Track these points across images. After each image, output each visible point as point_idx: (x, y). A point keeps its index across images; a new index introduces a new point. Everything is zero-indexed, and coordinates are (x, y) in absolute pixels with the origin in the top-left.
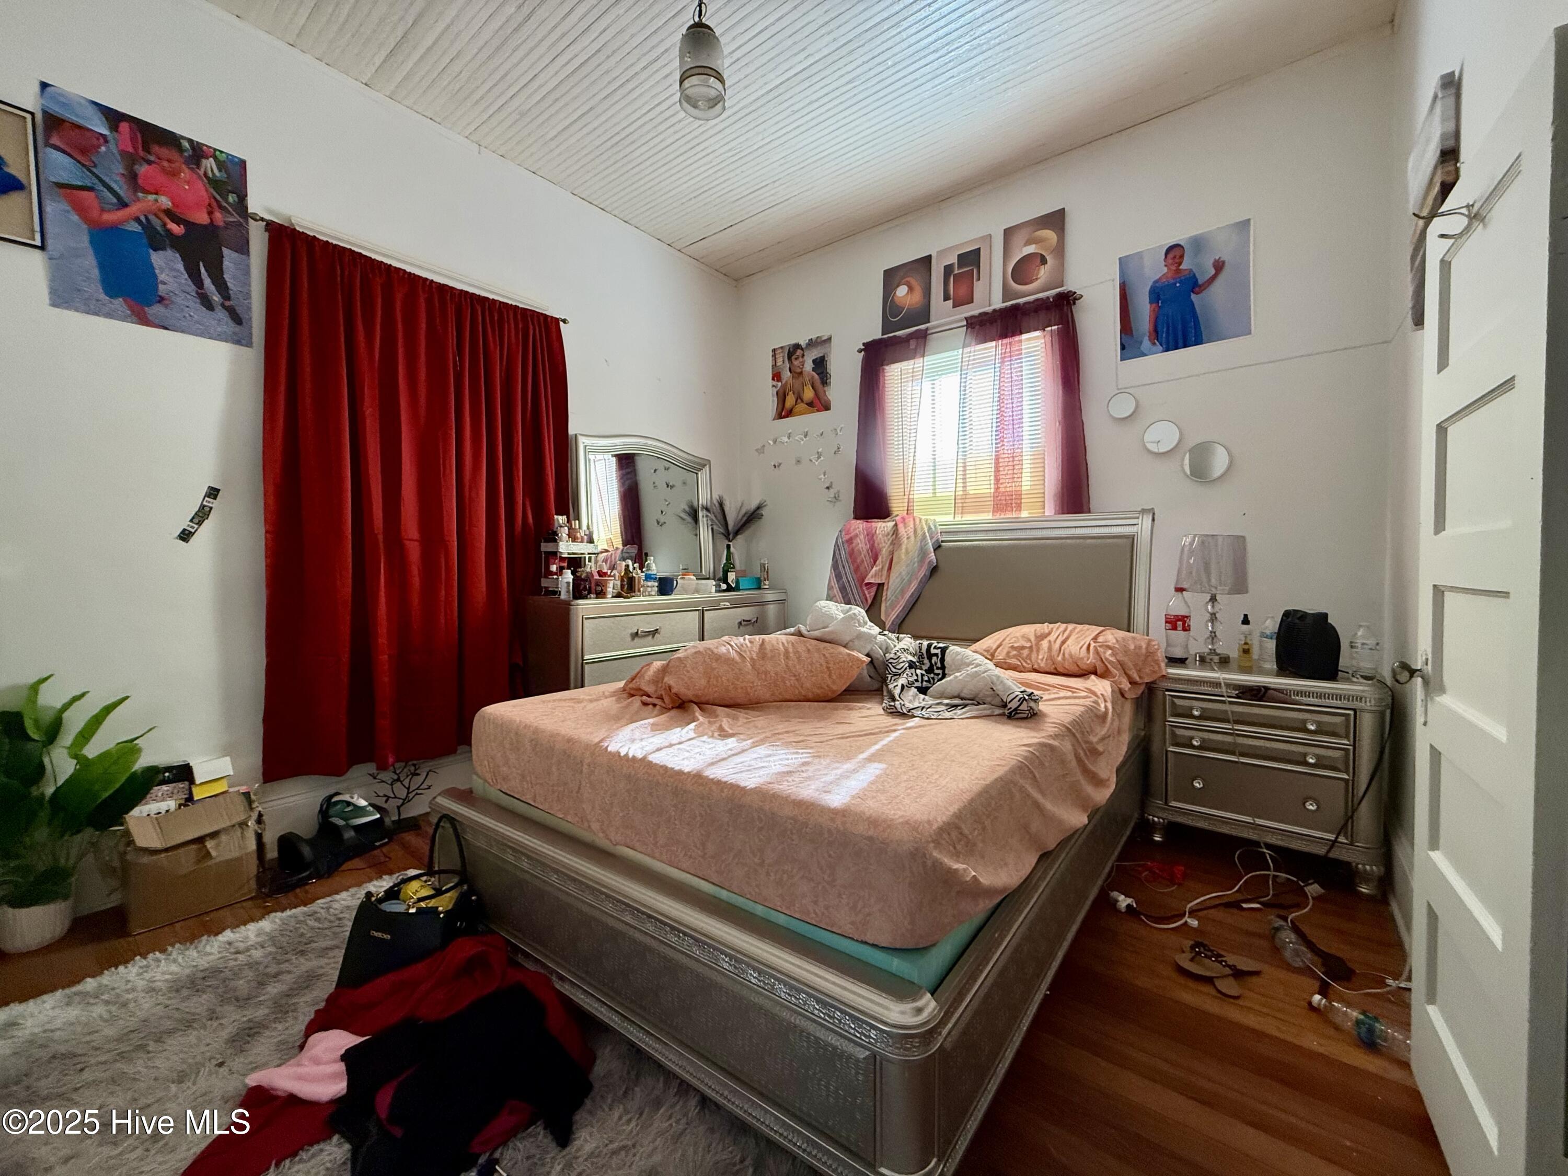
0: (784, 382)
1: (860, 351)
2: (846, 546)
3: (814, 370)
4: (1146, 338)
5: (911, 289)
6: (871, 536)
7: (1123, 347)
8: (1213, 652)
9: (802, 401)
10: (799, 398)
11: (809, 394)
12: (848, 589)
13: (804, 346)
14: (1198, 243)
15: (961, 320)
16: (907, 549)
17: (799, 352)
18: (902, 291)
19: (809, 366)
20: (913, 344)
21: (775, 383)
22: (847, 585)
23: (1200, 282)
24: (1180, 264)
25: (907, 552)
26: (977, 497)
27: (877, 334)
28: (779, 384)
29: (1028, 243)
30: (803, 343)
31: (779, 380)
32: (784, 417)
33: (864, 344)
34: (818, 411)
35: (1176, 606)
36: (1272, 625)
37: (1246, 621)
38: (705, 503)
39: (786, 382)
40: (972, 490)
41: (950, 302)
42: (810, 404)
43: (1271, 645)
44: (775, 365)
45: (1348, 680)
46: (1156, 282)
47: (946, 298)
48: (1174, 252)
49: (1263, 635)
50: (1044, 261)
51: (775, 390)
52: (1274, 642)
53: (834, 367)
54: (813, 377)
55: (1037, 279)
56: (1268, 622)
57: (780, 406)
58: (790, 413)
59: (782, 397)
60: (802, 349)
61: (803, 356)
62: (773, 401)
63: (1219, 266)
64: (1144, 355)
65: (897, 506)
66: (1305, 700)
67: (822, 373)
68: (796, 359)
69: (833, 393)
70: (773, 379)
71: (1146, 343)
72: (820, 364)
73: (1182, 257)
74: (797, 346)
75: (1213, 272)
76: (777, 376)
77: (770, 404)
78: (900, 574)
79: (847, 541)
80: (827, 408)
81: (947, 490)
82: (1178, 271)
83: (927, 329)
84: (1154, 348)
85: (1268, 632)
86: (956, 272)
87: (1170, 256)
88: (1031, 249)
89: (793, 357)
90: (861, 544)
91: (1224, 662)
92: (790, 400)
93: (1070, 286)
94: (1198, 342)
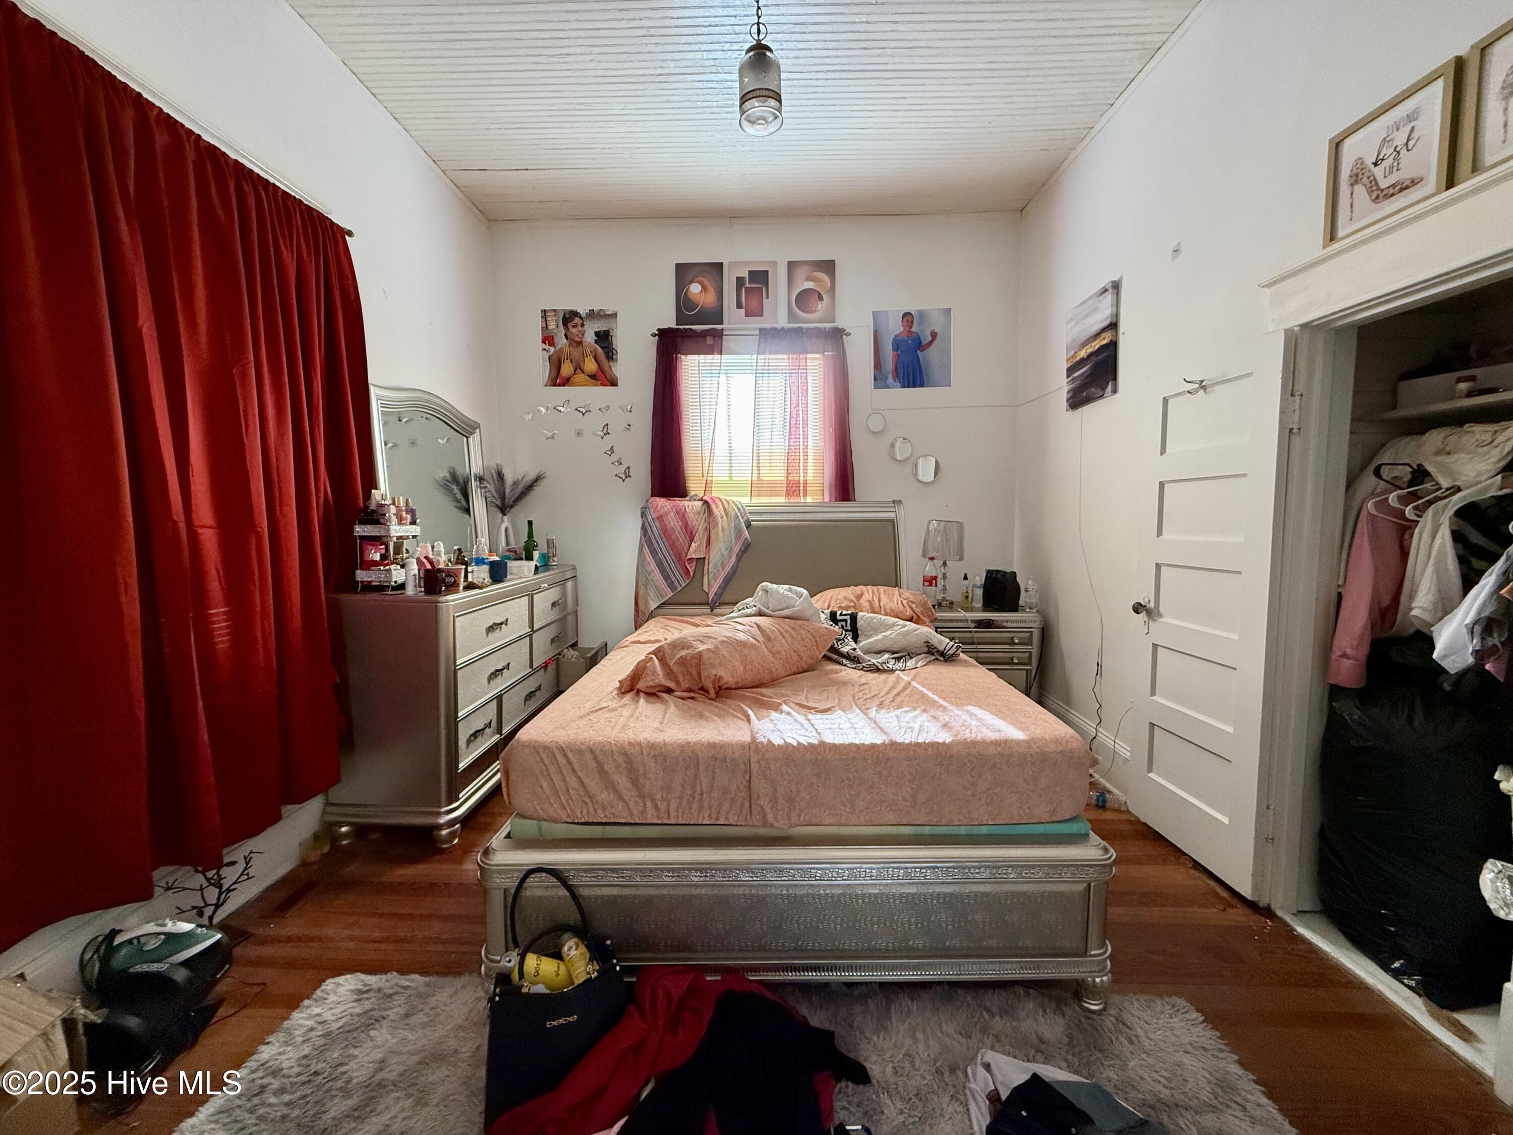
0: (558, 348)
1: (654, 335)
2: (657, 523)
3: (596, 342)
4: (890, 376)
5: (704, 288)
6: (681, 515)
7: (875, 379)
8: (944, 599)
9: (583, 372)
10: (578, 368)
11: (591, 366)
12: (666, 564)
13: (583, 315)
14: (922, 314)
15: (755, 329)
16: (722, 527)
17: (577, 320)
18: (695, 288)
19: (590, 337)
20: (709, 341)
21: (546, 347)
22: (663, 560)
23: (924, 343)
24: (911, 327)
25: (723, 530)
26: (773, 483)
27: (670, 322)
28: (552, 349)
29: (809, 279)
30: (583, 310)
31: (552, 344)
32: (559, 385)
33: (659, 330)
34: (602, 385)
35: (930, 569)
36: (980, 579)
37: (966, 578)
38: (478, 472)
39: (561, 349)
40: (765, 476)
41: (743, 311)
42: (593, 377)
43: (979, 593)
44: (545, 328)
45: (1024, 611)
46: (896, 336)
47: (739, 306)
48: (908, 317)
49: (975, 586)
50: (820, 298)
51: (547, 355)
52: (982, 590)
53: (620, 342)
54: (595, 350)
55: (815, 311)
56: (977, 578)
57: (554, 373)
58: (566, 382)
59: (556, 363)
60: (581, 318)
61: (583, 325)
62: (544, 366)
63: (934, 335)
64: (888, 387)
65: (694, 486)
66: (1010, 625)
67: (607, 347)
68: (574, 327)
69: (619, 369)
70: (544, 342)
71: (890, 380)
72: (604, 338)
73: (912, 322)
74: (574, 314)
75: (930, 338)
76: (548, 340)
77: (541, 369)
78: (720, 549)
79: (658, 518)
80: (613, 383)
81: (745, 475)
82: (910, 332)
83: (722, 330)
84: (895, 384)
85: (978, 584)
86: (747, 285)
87: (905, 319)
88: (810, 285)
89: (570, 325)
90: (673, 521)
91: (951, 605)
92: (567, 369)
93: (839, 324)
94: (922, 385)
